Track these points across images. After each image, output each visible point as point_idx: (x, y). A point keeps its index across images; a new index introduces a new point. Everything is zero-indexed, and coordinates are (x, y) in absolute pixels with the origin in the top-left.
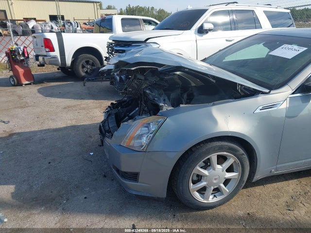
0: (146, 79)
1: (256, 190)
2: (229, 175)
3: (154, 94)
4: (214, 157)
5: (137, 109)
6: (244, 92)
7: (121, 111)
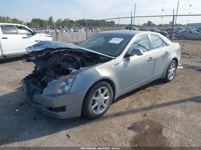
0: (60, 57)
1: (115, 105)
2: (106, 98)
3: (65, 64)
4: (100, 90)
5: (45, 77)
6: (104, 60)
7: (35, 80)
